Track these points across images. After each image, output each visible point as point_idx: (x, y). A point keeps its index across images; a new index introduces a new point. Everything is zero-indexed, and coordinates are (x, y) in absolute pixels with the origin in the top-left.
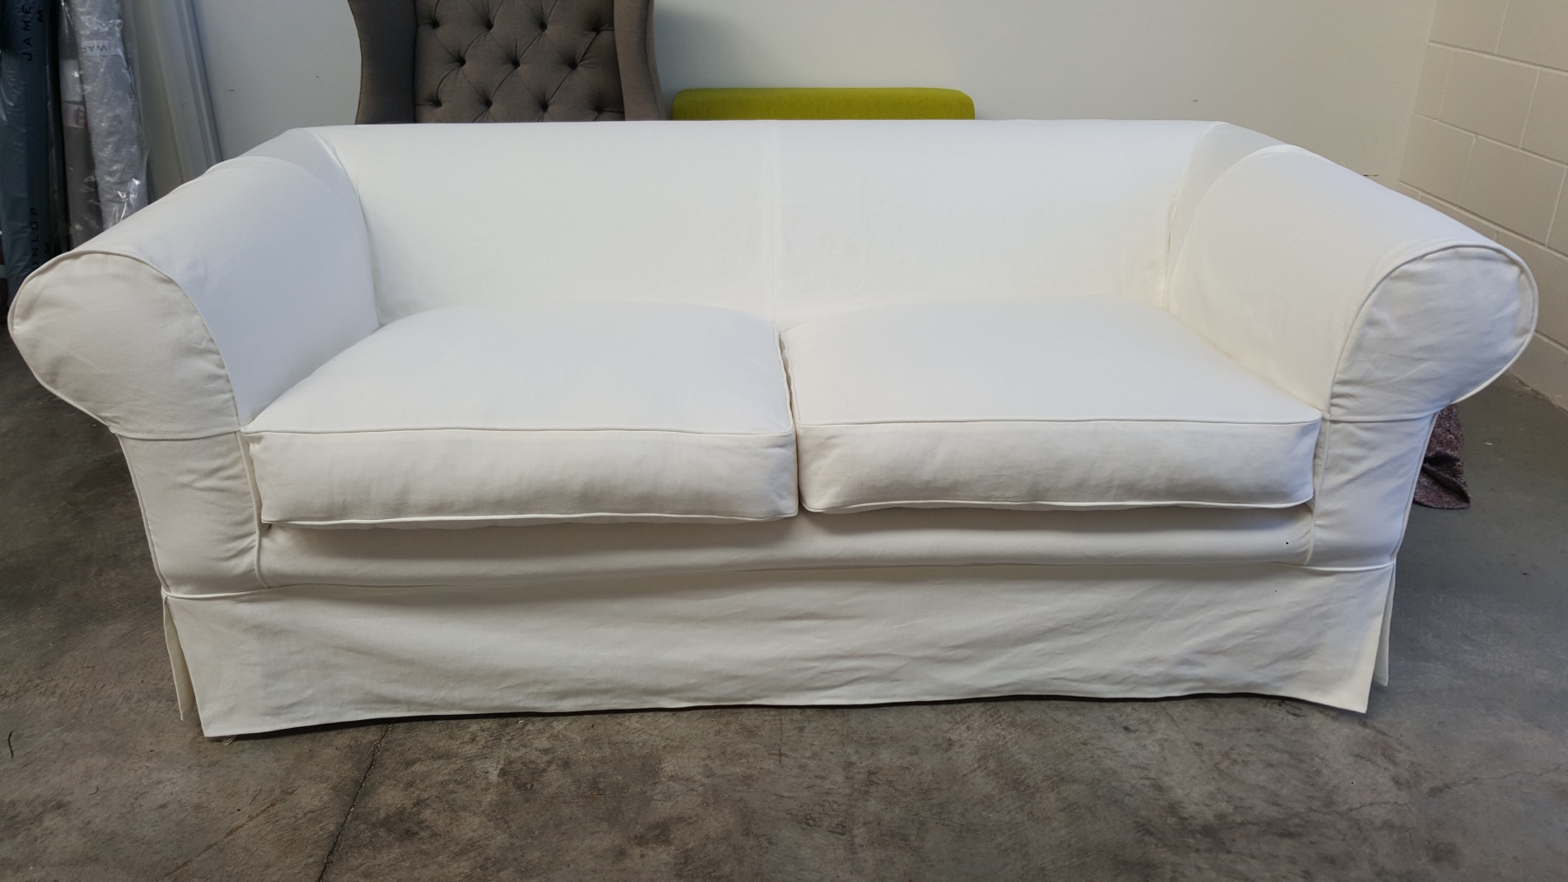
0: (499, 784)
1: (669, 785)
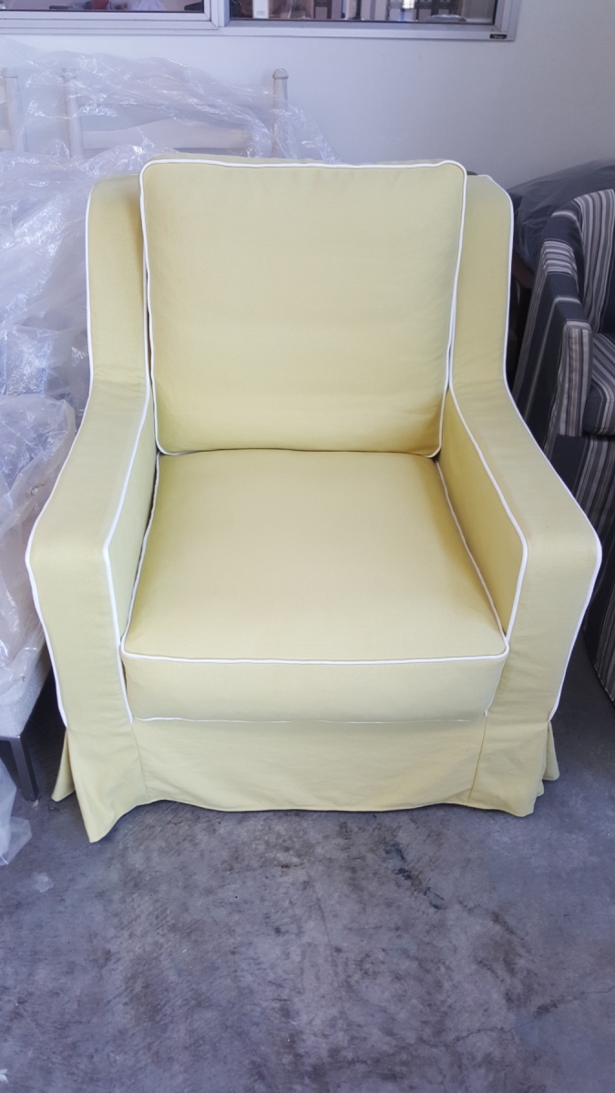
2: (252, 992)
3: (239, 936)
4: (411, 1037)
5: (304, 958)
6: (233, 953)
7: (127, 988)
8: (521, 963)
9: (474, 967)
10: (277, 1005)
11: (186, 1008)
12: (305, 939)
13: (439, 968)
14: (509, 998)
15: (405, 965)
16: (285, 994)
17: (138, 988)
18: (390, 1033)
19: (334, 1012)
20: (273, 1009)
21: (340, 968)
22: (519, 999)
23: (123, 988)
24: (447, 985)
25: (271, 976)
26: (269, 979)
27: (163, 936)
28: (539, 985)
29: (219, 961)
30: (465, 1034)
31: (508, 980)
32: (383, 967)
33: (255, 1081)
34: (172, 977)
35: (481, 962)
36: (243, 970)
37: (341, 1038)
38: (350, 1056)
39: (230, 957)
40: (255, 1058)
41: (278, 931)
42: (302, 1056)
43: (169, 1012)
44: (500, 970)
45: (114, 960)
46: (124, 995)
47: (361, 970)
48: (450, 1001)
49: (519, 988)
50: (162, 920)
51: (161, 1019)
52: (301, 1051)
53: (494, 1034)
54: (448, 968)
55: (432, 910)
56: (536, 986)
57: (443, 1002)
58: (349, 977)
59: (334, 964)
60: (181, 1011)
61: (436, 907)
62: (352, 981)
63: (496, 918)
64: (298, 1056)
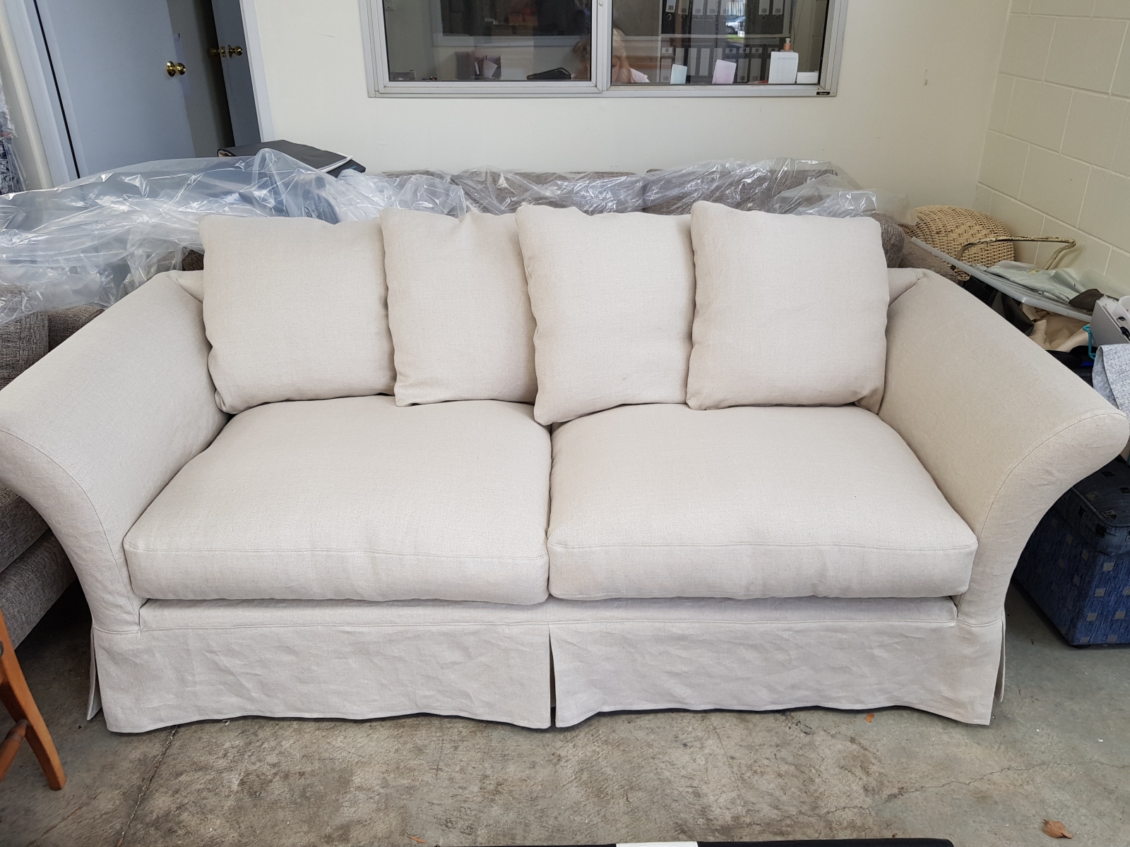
0: (237, 792)
1: (355, 794)
2: (670, 782)
3: (656, 748)
4: (793, 811)
5: (707, 762)
6: (653, 758)
7: (576, 778)
8: (873, 768)
9: (837, 770)
10: (691, 790)
11: (623, 789)
12: (707, 751)
13: (811, 770)
14: (866, 789)
15: (784, 768)
16: (695, 783)
17: (585, 776)
18: (777, 808)
19: (734, 794)
20: (688, 792)
21: (735, 769)
22: (874, 790)
23: (574, 777)
24: (817, 780)
25: (684, 772)
26: (682, 774)
27: (598, 746)
28: (888, 782)
29: (643, 762)
30: (833, 810)
31: (864, 778)
32: (768, 769)
33: (679, 834)
34: (609, 771)
35: (842, 767)
36: (661, 769)
37: (740, 809)
38: (748, 820)
39: (651, 760)
40: (677, 821)
41: (685, 745)
42: (711, 820)
43: (610, 792)
44: (858, 772)
45: (564, 761)
46: (575, 781)
47: (751, 770)
48: (821, 790)
49: (874, 784)
50: (596, 737)
51: (604, 797)
52: (711, 817)
53: (855, 810)
54: (817, 770)
55: (803, 735)
56: (886, 782)
57: (816, 791)
58: (743, 774)
59: (731, 766)
60: (618, 792)
61: (805, 733)
62: (745, 777)
63: (852, 740)
64: (708, 819)
